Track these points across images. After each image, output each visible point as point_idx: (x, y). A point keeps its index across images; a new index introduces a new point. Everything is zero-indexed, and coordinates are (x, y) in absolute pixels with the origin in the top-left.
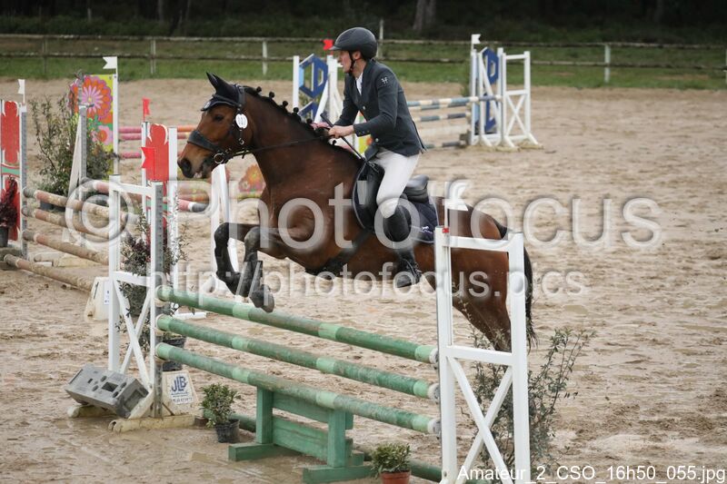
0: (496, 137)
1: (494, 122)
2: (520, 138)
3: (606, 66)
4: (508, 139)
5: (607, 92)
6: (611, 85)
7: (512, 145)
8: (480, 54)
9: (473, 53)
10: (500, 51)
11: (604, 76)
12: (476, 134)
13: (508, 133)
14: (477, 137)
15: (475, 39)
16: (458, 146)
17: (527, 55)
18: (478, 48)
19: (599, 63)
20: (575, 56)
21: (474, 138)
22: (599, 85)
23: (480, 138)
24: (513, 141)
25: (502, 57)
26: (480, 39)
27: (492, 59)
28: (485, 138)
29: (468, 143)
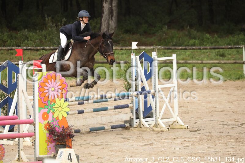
0: (152, 120)
1: (150, 108)
2: (170, 120)
4: (160, 121)
7: (164, 126)
8: (138, 57)
9: (133, 56)
10: (154, 54)
12: (137, 118)
13: (160, 118)
14: (138, 120)
15: (134, 45)
17: (174, 57)
21: (135, 121)
23: (140, 121)
25: (155, 58)
28: (143, 121)
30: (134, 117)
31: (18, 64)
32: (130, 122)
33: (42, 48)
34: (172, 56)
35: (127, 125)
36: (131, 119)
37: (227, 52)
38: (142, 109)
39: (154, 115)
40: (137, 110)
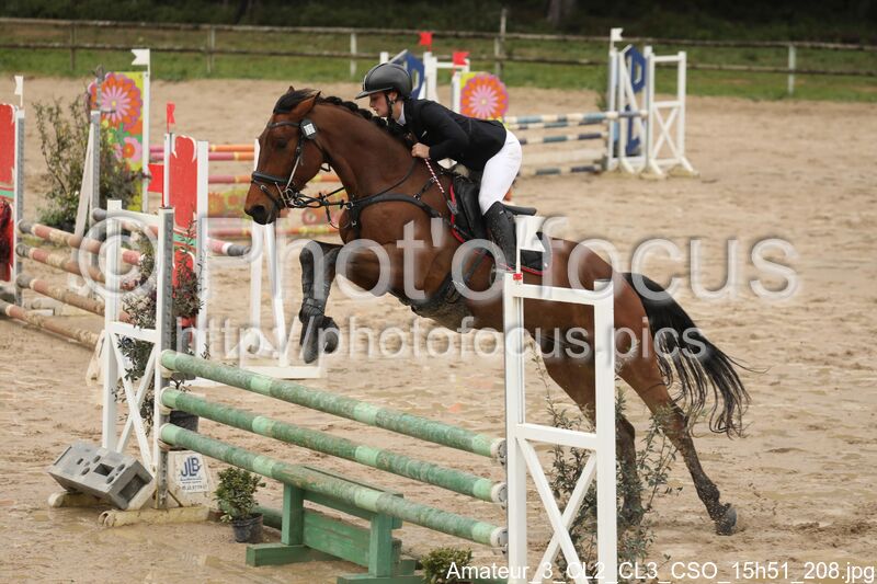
0: (639, 162)
1: (637, 141)
2: (670, 162)
3: (790, 72)
4: (654, 164)
5: (790, 105)
6: (796, 96)
7: (659, 171)
8: (622, 55)
9: (613, 53)
10: (648, 51)
11: (787, 85)
12: (615, 156)
13: (654, 157)
14: (616, 159)
15: (616, 34)
16: (590, 171)
17: (681, 57)
18: (619, 46)
19: (780, 69)
21: (612, 163)
22: (782, 96)
23: (619, 161)
24: (660, 166)
25: (649, 58)
26: (623, 35)
27: (637, 60)
28: (625, 160)
29: (604, 168)
30: (610, 154)
32: (603, 162)
35: (598, 167)
36: (605, 158)
38: (624, 142)
39: (643, 153)
40: (616, 144)
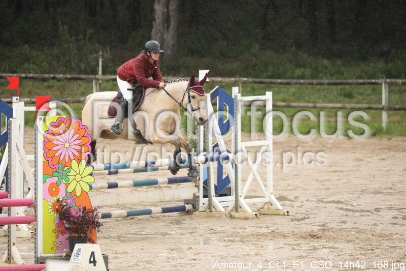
0: (230, 200)
1: (227, 180)
2: (260, 201)
3: (382, 109)
4: (242, 201)
5: (385, 141)
6: (389, 132)
7: (249, 210)
8: (209, 95)
10: (235, 90)
11: (381, 122)
12: (205, 196)
13: (243, 196)
14: (207, 199)
16: (181, 210)
17: (269, 95)
19: (373, 106)
20: (349, 96)
21: (203, 201)
23: (210, 201)
24: (249, 205)
25: (236, 96)
28: (216, 200)
29: (195, 208)
30: (201, 194)
31: (11, 103)
32: (194, 202)
33: (52, 76)
34: (265, 94)
35: (189, 207)
36: (196, 198)
37: (356, 90)
38: (213, 182)
39: (233, 193)
40: (206, 183)
